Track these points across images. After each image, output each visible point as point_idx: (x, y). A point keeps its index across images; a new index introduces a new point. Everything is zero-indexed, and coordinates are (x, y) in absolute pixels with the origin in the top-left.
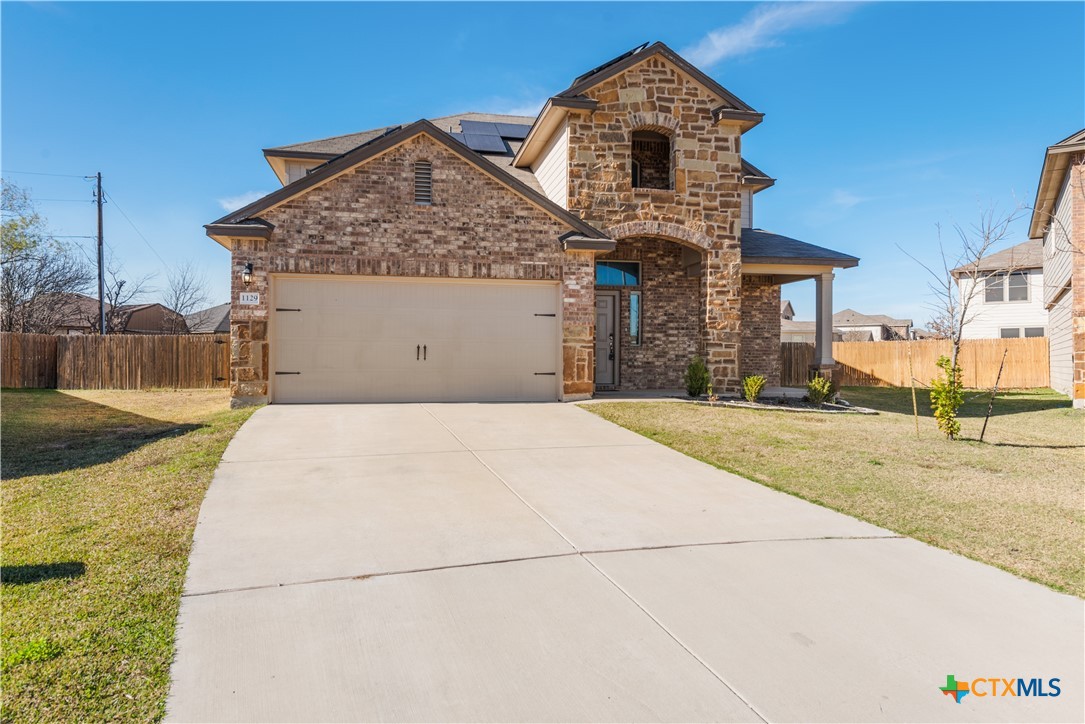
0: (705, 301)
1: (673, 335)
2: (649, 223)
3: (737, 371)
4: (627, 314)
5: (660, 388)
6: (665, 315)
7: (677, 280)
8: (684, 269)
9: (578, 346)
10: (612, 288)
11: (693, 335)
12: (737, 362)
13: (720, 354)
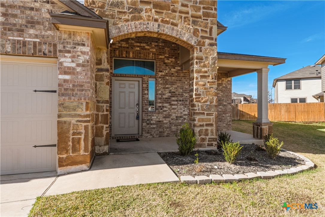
0: (193, 83)
1: (174, 105)
2: (151, 23)
3: (214, 131)
4: (146, 92)
5: (167, 136)
6: (170, 92)
7: (177, 72)
8: (181, 66)
9: (74, 121)
10: (137, 76)
11: (186, 105)
12: (214, 125)
13: (203, 120)
